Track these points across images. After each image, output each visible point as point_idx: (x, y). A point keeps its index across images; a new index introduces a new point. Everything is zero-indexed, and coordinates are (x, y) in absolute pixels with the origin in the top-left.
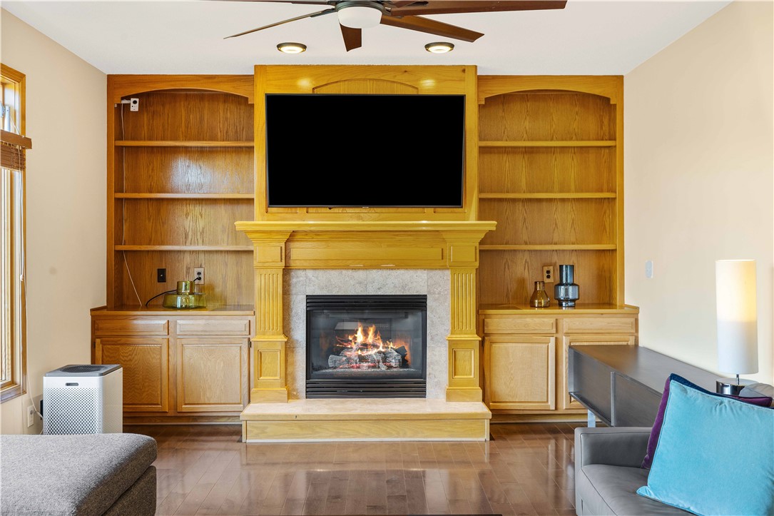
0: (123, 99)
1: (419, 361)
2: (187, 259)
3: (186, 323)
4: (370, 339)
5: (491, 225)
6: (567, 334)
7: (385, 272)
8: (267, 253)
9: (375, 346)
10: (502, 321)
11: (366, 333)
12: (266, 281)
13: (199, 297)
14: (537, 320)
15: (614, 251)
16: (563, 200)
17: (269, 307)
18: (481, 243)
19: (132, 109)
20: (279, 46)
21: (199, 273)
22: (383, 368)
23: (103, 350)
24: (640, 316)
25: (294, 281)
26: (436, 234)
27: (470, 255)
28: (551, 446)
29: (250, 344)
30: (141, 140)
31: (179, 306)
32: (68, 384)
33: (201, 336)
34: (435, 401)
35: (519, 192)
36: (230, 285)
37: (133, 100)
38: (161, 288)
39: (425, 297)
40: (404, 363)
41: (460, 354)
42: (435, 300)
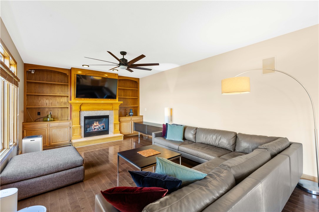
0: (29, 70)
1: (107, 128)
2: (47, 109)
3: (53, 124)
4: (97, 124)
5: (122, 102)
6: (133, 121)
7: (101, 111)
8: (75, 108)
9: (98, 126)
10: (123, 119)
11: (96, 123)
12: (75, 114)
13: (54, 118)
14: (128, 118)
15: (138, 107)
16: (129, 98)
17: (76, 119)
18: (120, 105)
19: (32, 73)
20: (83, 65)
21: (50, 113)
22: (100, 130)
23: (26, 133)
24: (143, 117)
25: (81, 113)
26: (112, 104)
27: (118, 108)
28: (130, 140)
29: (70, 128)
30: (32, 80)
31: (48, 120)
32: (31, 141)
33: (57, 127)
34: (111, 134)
35: (122, 96)
36: (59, 115)
37: (33, 70)
38: (39, 117)
39: (109, 116)
40: (104, 128)
41: (116, 125)
42: (111, 116)
